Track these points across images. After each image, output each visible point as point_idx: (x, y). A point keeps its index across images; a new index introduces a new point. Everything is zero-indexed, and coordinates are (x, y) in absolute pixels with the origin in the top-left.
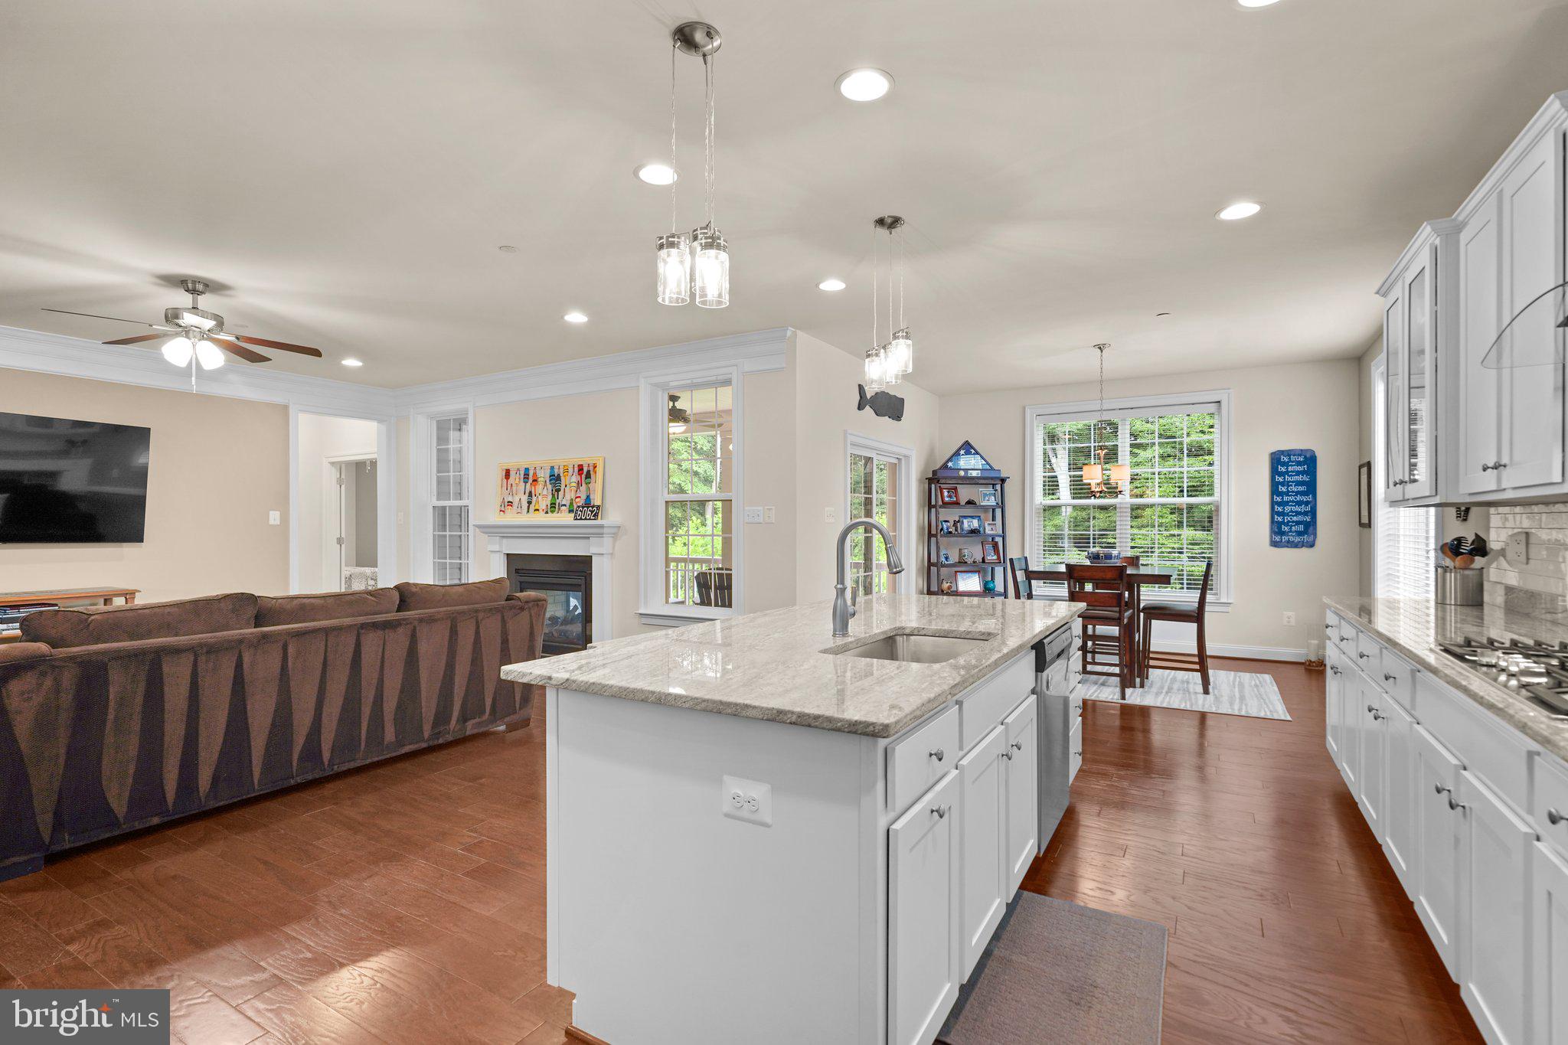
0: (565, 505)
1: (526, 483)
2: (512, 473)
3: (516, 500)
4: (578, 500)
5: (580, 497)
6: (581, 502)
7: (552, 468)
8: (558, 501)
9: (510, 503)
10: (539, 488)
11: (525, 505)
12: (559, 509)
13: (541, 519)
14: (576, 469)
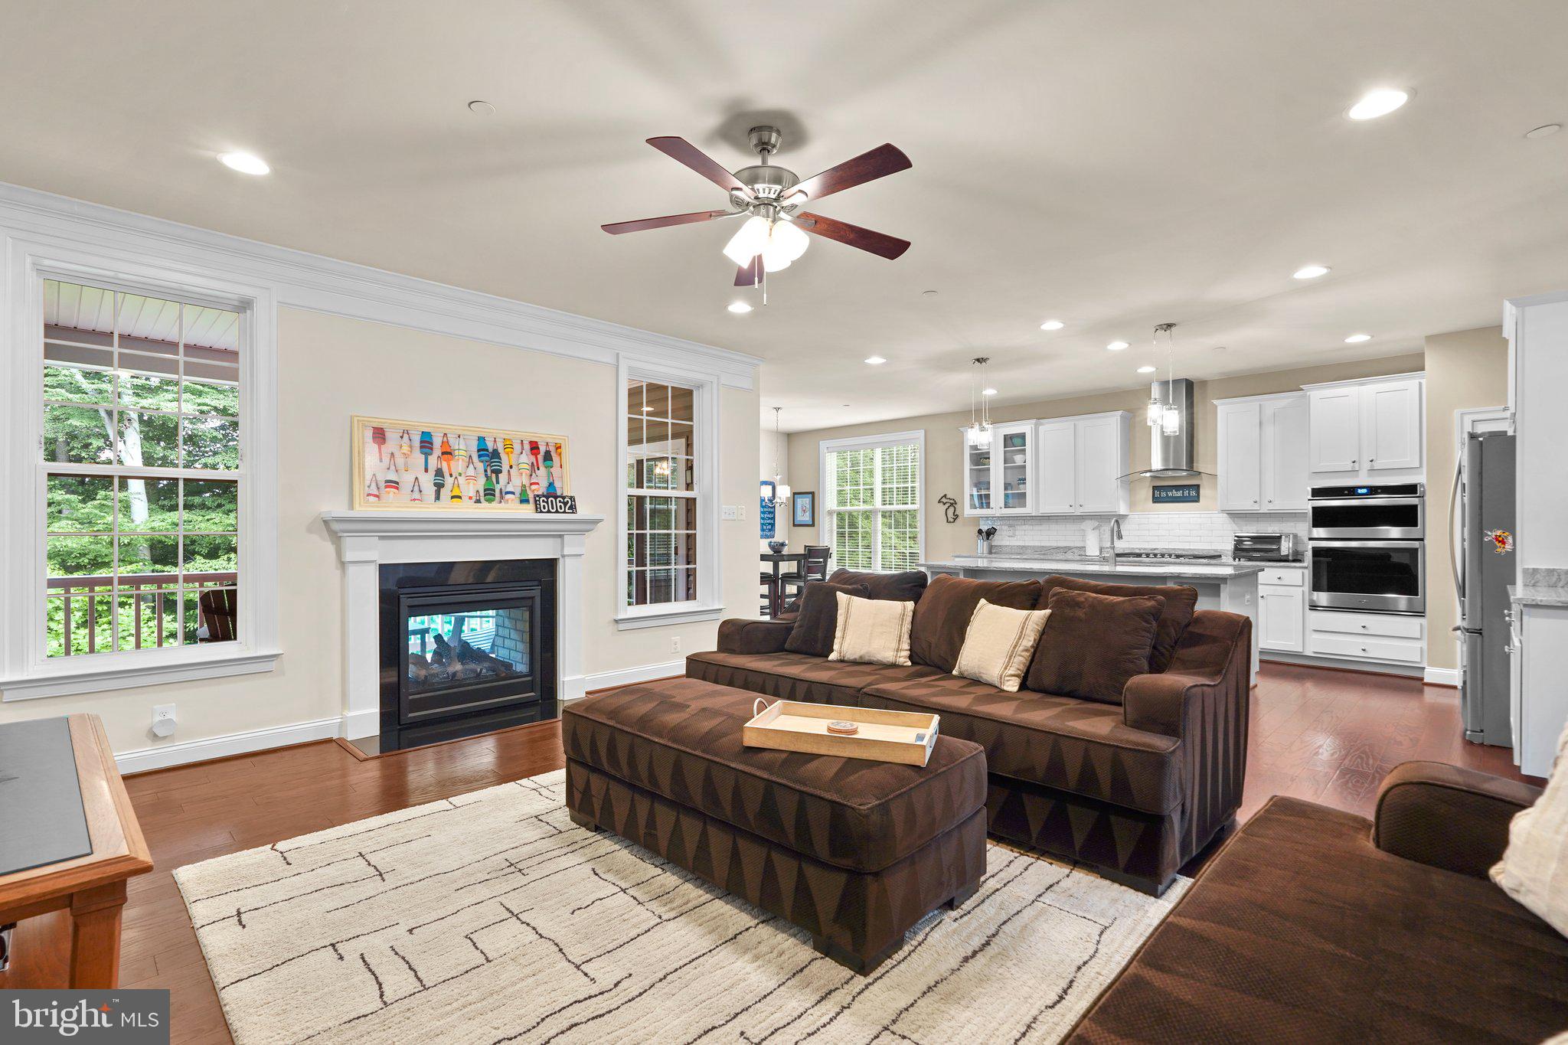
0: (513, 493)
1: (427, 455)
2: (392, 436)
3: (407, 479)
4: (533, 487)
5: (538, 484)
6: (541, 490)
7: (481, 439)
8: (497, 488)
9: (393, 484)
10: (458, 465)
11: (429, 490)
12: (502, 497)
13: (466, 510)
14: (527, 447)
